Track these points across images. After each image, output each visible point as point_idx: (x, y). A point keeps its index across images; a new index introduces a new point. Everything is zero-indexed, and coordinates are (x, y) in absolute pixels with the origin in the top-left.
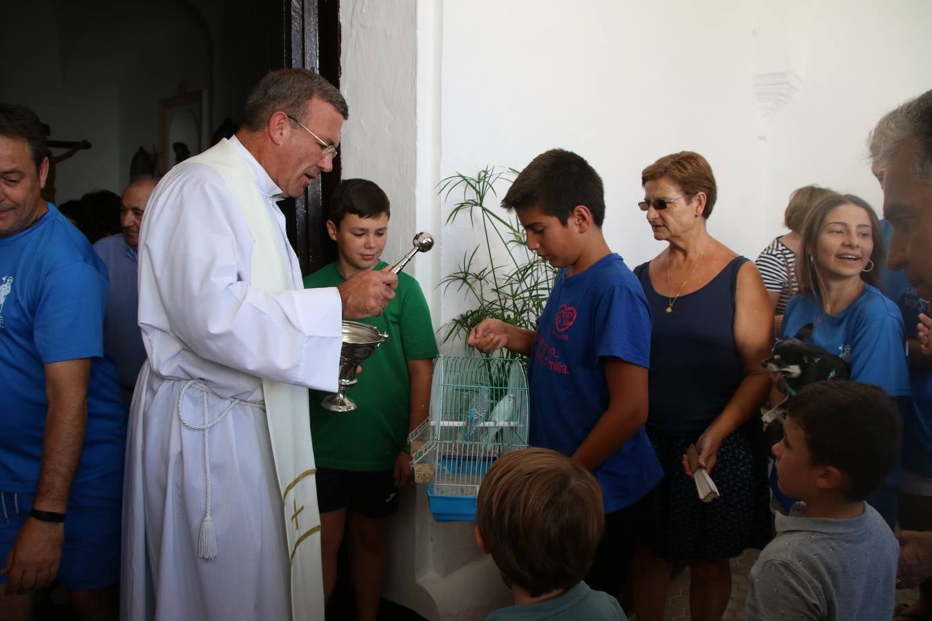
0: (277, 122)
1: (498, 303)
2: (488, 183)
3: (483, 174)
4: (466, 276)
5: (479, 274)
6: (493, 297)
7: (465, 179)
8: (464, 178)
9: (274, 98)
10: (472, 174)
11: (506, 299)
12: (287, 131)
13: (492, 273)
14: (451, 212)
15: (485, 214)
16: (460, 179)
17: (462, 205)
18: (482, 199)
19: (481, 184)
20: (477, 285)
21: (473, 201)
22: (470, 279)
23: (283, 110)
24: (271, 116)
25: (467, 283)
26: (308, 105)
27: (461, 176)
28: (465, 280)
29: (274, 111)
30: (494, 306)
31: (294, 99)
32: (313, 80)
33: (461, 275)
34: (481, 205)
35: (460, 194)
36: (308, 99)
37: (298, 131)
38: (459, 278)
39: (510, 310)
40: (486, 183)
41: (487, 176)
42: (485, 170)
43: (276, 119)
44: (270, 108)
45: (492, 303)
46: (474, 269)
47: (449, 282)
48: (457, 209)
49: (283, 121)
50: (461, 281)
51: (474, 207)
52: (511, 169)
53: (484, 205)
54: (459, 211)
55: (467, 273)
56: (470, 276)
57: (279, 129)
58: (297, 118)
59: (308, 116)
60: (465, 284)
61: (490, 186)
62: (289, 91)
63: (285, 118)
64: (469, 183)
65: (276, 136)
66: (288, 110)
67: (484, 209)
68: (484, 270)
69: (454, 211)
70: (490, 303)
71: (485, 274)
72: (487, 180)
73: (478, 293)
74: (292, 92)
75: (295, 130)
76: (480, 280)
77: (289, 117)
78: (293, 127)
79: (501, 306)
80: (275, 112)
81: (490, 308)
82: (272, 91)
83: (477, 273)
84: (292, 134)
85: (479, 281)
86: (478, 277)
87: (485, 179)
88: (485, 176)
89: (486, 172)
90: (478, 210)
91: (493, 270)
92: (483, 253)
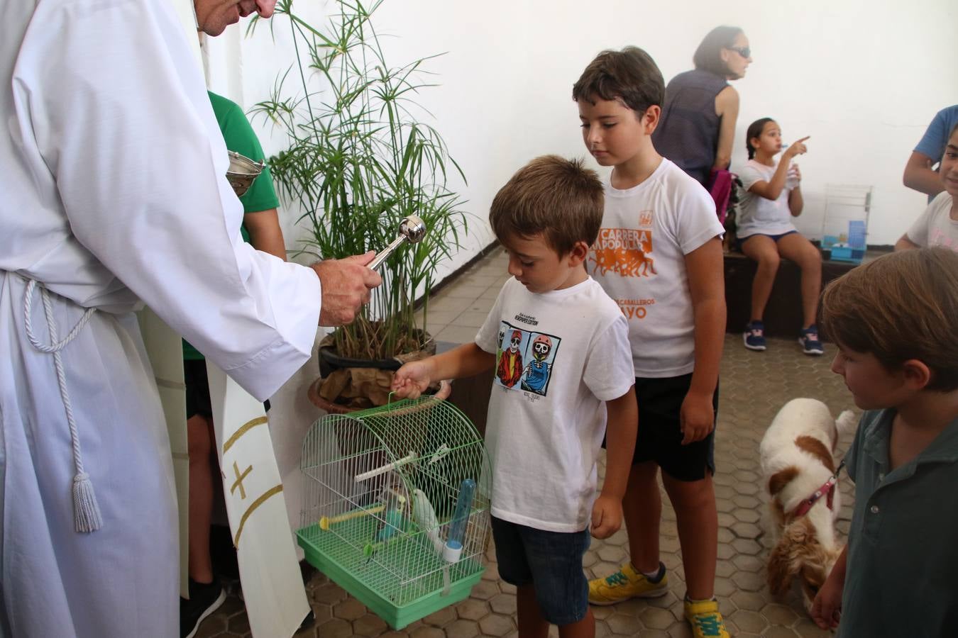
4: (275, 107)
11: (322, 136)
13: (305, 101)
15: (293, 23)
20: (286, 115)
33: (271, 105)
34: (288, 12)
38: (269, 108)
45: (306, 141)
46: (281, 100)
53: (292, 13)
55: (276, 105)
56: (278, 108)
67: (293, 18)
69: (253, 21)
70: (302, 141)
71: (295, 105)
76: (290, 111)
85: (287, 113)
86: (288, 109)
90: (284, 19)
91: (307, 97)
92: (294, 79)
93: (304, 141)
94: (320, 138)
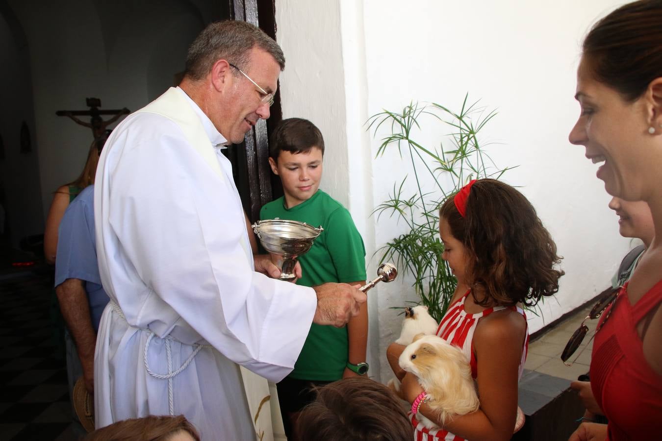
0: (218, 71)
1: (427, 226)
2: (413, 118)
3: (408, 110)
4: (397, 203)
5: (409, 201)
6: (422, 221)
7: (393, 116)
8: (391, 115)
9: (216, 48)
10: (398, 111)
11: (435, 222)
12: (228, 77)
13: (420, 199)
14: (380, 146)
15: (412, 146)
16: (388, 115)
17: (390, 139)
18: (407, 132)
19: (406, 119)
20: (407, 211)
21: (399, 135)
22: (401, 206)
23: (226, 58)
24: (213, 64)
25: (399, 210)
26: (249, 54)
27: (387, 112)
28: (396, 207)
29: (216, 59)
30: (424, 229)
31: (235, 49)
32: (253, 31)
33: (394, 203)
34: (407, 138)
35: (389, 128)
36: (249, 48)
37: (238, 80)
38: (391, 206)
39: (437, 232)
40: (411, 118)
41: (411, 111)
42: (410, 106)
43: (218, 67)
44: (212, 56)
45: (423, 226)
46: (405, 197)
47: (382, 209)
48: (386, 143)
49: (224, 69)
50: (394, 208)
51: (401, 140)
52: (434, 104)
53: (410, 138)
54: (388, 144)
55: (397, 201)
56: (401, 203)
57: (221, 77)
58: (238, 66)
59: (249, 64)
60: (397, 210)
61: (415, 120)
62: (231, 41)
63: (226, 66)
64: (395, 118)
65: (218, 82)
66: (230, 58)
67: (410, 142)
68: (413, 197)
69: (383, 145)
70: (420, 226)
71: (414, 201)
72: (411, 115)
73: (409, 218)
74: (233, 41)
75: (236, 78)
76: (411, 206)
77: (231, 65)
78: (235, 75)
79: (430, 229)
80: (217, 61)
81: (419, 232)
82: (214, 41)
83: (407, 201)
84: (233, 82)
85: (409, 207)
86: (409, 204)
87: (409, 114)
88: (410, 111)
89: (410, 108)
90: (405, 142)
91: (421, 196)
92: (411, 181)
93: (422, 226)
94: (432, 225)
